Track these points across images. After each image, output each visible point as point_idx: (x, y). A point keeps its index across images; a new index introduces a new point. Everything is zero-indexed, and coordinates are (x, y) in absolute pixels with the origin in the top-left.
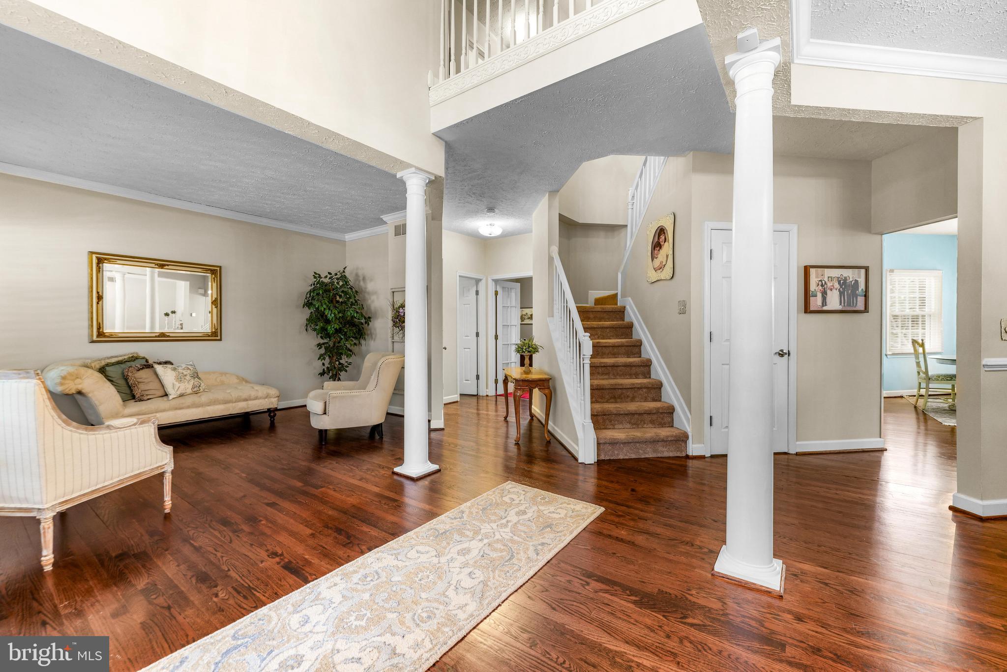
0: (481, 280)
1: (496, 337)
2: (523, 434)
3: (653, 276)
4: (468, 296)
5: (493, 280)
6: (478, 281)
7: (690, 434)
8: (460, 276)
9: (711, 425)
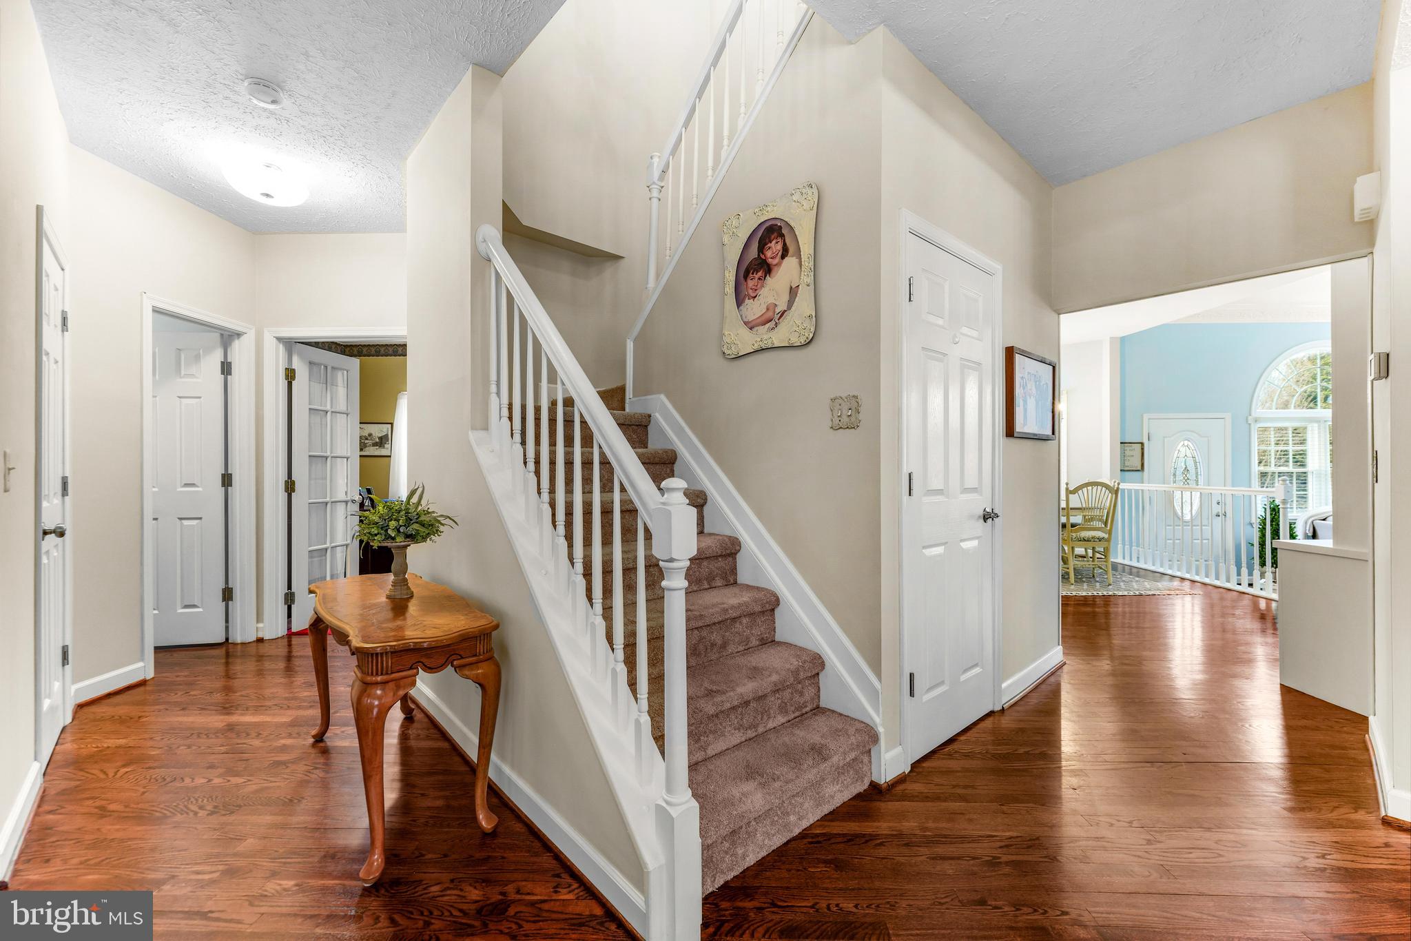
0: (239, 335)
1: (290, 487)
2: (393, 808)
3: (746, 340)
4: (192, 376)
5: (279, 339)
6: (228, 337)
7: (881, 730)
8: (156, 311)
9: (912, 694)
